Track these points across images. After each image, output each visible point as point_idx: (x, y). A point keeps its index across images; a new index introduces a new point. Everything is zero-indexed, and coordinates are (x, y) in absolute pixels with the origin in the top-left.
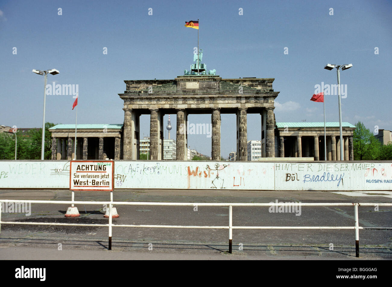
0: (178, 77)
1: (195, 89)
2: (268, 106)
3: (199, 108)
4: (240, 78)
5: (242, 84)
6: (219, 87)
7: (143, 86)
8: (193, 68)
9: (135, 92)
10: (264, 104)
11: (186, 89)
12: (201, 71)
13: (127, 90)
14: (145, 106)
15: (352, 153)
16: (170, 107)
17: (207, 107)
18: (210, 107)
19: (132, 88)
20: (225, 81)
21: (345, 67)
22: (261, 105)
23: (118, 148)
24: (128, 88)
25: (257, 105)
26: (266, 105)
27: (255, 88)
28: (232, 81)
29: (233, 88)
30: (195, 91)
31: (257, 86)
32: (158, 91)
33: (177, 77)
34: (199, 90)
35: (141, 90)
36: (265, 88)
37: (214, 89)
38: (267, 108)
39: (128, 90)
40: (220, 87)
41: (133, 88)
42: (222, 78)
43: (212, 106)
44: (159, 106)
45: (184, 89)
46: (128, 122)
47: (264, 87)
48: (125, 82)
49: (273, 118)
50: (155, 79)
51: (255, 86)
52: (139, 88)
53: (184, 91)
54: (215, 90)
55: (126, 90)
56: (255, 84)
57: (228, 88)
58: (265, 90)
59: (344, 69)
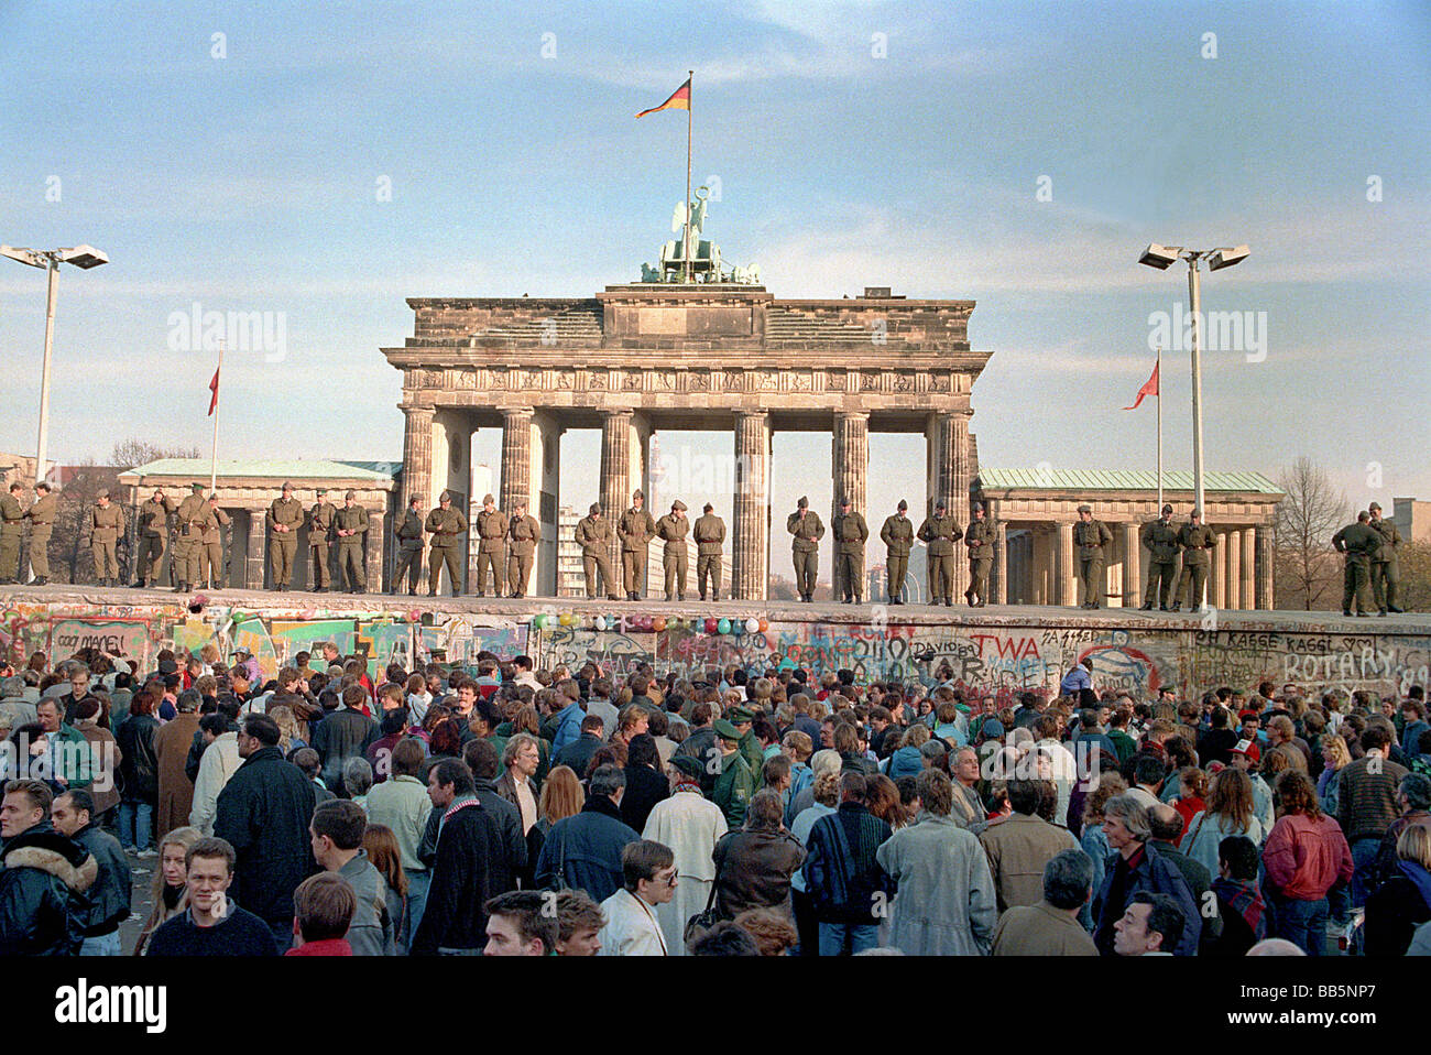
0: (608, 288)
1: (674, 336)
2: (948, 406)
3: (685, 409)
4: (845, 297)
5: (851, 322)
6: (762, 329)
7: (476, 322)
8: (670, 258)
9: (444, 341)
10: (932, 396)
11: (637, 334)
12: (698, 267)
13: (417, 333)
14: (481, 398)
15: (1269, 590)
16: (574, 402)
17: (714, 406)
18: (728, 405)
19: (435, 327)
20: (787, 306)
21: (1219, 256)
22: (921, 402)
23: (378, 554)
24: (421, 325)
25: (907, 401)
26: (938, 401)
27: (901, 335)
28: (810, 306)
29: (816, 336)
30: (670, 342)
31: (909, 330)
32: (531, 340)
33: (604, 290)
34: (686, 339)
35: (467, 338)
36: (938, 338)
37: (742, 339)
38: (944, 411)
39: (422, 334)
40: (768, 330)
41: (440, 326)
42: (776, 298)
43: (733, 400)
44: (534, 398)
45: (629, 335)
46: (418, 454)
47: (936, 334)
48: (413, 303)
49: (965, 452)
50: (526, 295)
51: (900, 330)
52: (462, 327)
53: (629, 341)
54: (748, 339)
55: (412, 336)
56: (902, 322)
57: (797, 334)
58: (935, 346)
59: (1218, 268)
